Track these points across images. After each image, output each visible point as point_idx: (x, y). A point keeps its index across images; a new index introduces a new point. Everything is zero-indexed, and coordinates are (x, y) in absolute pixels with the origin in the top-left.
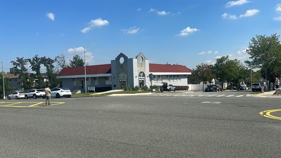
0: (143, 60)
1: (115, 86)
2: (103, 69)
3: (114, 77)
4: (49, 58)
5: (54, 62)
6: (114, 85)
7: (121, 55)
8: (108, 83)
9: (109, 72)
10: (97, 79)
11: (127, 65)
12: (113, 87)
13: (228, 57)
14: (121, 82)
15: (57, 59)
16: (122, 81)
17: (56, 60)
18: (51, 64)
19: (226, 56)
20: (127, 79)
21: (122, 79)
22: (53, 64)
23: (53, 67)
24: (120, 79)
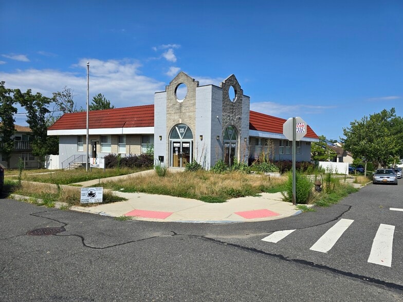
2: (137, 116)
3: (161, 137)
5: (48, 102)
6: (160, 157)
11: (194, 104)
13: (393, 110)
14: (176, 149)
15: (58, 98)
16: (179, 148)
17: (54, 100)
19: (388, 110)
20: (192, 142)
21: (180, 143)
22: (46, 106)
23: (46, 111)
24: (174, 142)
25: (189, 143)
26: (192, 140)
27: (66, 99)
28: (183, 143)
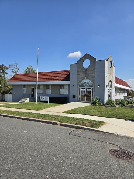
0: (111, 66)
1: (74, 96)
3: (74, 86)
4: (2, 64)
5: (7, 69)
7: (86, 56)
8: (64, 92)
9: (67, 78)
10: (50, 87)
11: (94, 69)
12: (71, 97)
15: (11, 67)
16: (84, 91)
17: (9, 67)
18: (4, 70)
20: (93, 89)
21: (85, 89)
22: (6, 71)
23: (6, 73)
24: (81, 89)
25: (91, 89)
26: (93, 87)
27: (15, 67)
28: (87, 89)
